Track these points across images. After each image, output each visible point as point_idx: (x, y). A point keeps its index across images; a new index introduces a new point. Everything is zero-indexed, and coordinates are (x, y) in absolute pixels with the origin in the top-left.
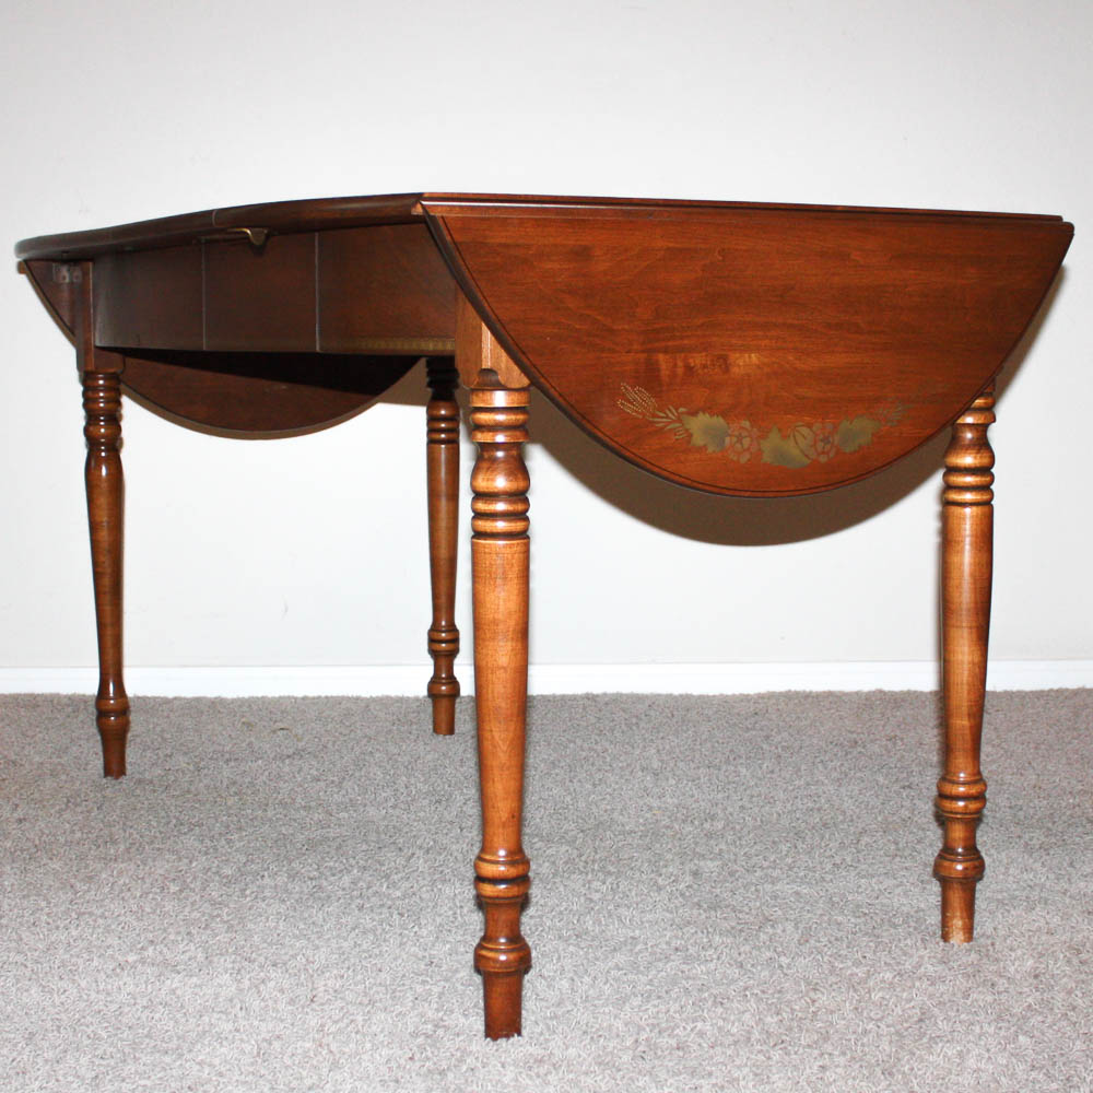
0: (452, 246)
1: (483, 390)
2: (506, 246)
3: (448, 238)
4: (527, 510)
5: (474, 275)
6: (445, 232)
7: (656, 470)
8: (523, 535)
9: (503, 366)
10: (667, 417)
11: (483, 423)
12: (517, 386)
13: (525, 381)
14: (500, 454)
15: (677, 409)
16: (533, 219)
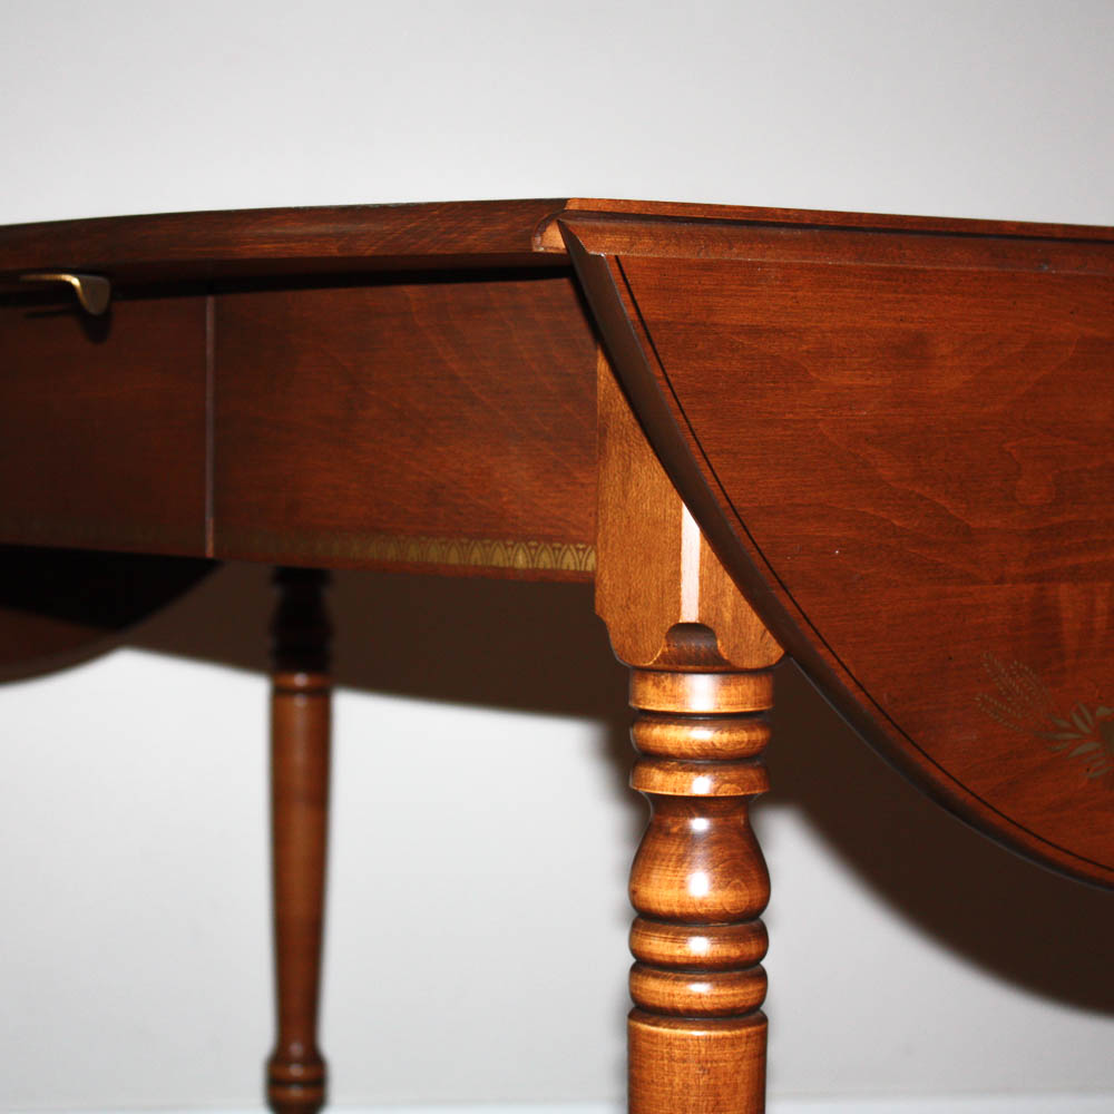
0: (636, 331)
1: (675, 672)
2: (754, 331)
3: (629, 312)
4: (763, 955)
5: (684, 402)
6: (624, 298)
7: (1049, 851)
8: (750, 1018)
9: (728, 616)
10: (1074, 729)
11: (671, 749)
12: (755, 662)
13: (775, 651)
14: (700, 825)
15: (1092, 712)
16: (811, 268)
